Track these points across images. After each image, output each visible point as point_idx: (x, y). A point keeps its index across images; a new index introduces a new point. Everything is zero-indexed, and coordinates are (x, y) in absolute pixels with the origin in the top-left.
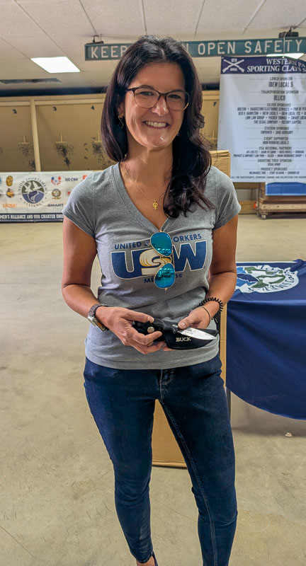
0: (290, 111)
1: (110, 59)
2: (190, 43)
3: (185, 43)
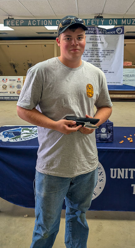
0: (100, 51)
1: (15, 26)
2: (52, 20)
3: (50, 20)
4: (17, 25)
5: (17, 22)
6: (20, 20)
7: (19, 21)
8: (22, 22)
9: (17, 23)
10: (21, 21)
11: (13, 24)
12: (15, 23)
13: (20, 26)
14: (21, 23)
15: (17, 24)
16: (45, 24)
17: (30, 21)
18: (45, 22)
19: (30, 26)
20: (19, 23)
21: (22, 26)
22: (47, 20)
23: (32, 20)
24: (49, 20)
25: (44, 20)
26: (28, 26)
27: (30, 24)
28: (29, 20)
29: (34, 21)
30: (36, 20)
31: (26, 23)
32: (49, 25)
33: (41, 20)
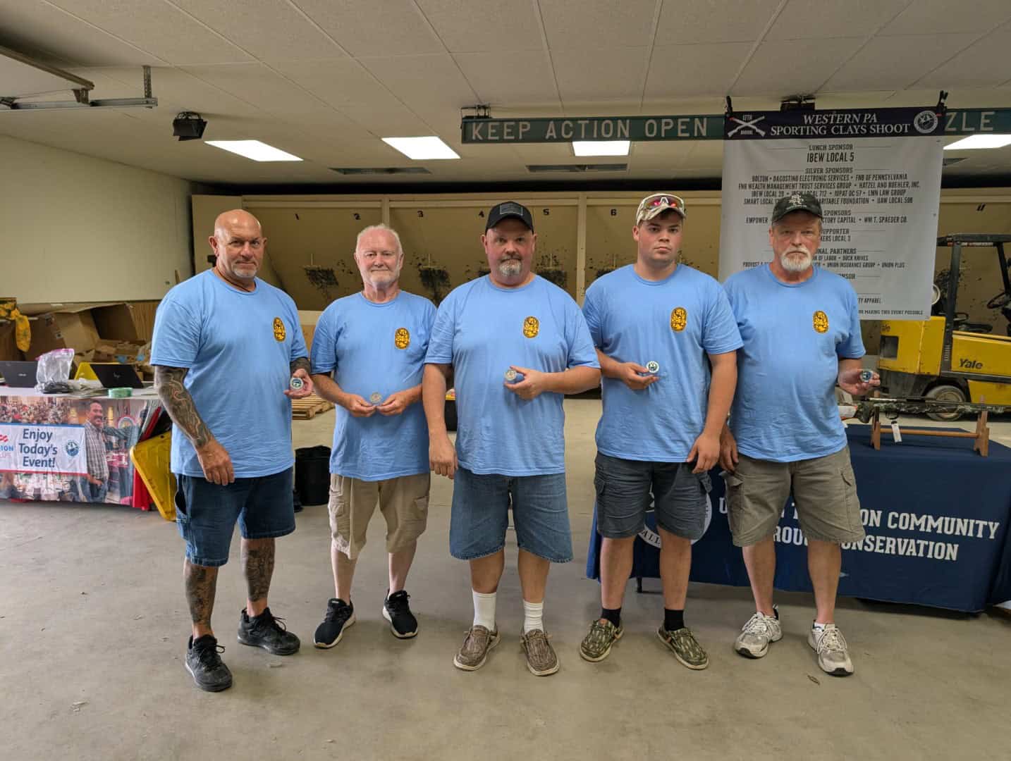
1: (502, 141)
2: (632, 119)
3: (624, 119)
4: (505, 137)
5: (508, 127)
6: (517, 121)
7: (513, 123)
8: (524, 127)
9: (506, 130)
10: (521, 123)
11: (493, 135)
12: (499, 132)
13: (516, 140)
14: (521, 130)
15: (508, 134)
16: (607, 132)
17: (552, 122)
18: (607, 125)
19: (551, 140)
20: (514, 131)
21: (524, 141)
22: (614, 119)
23: (558, 121)
24: (620, 121)
25: (604, 119)
26: (543, 140)
27: (554, 134)
28: (549, 120)
29: (567, 125)
30: (574, 120)
31: (537, 131)
32: (619, 135)
33: (592, 119)
